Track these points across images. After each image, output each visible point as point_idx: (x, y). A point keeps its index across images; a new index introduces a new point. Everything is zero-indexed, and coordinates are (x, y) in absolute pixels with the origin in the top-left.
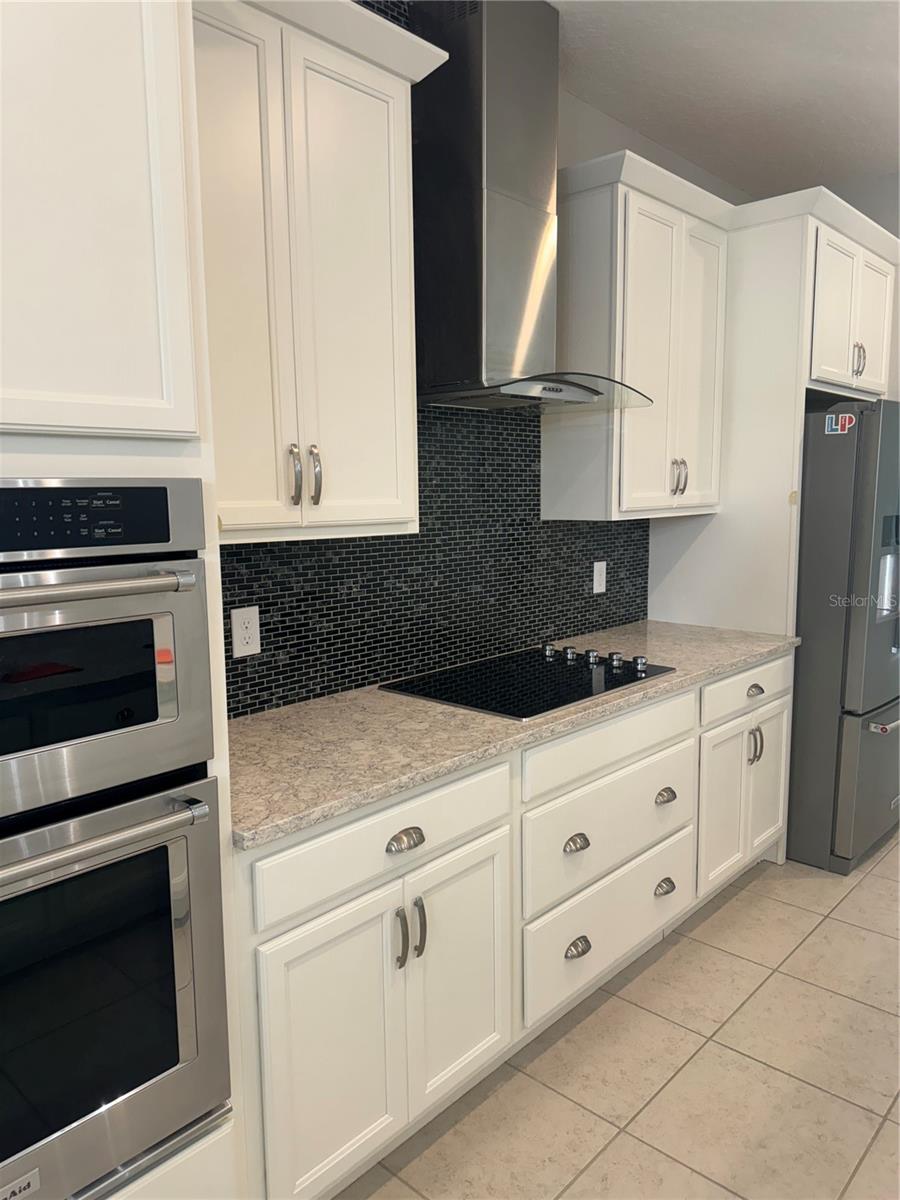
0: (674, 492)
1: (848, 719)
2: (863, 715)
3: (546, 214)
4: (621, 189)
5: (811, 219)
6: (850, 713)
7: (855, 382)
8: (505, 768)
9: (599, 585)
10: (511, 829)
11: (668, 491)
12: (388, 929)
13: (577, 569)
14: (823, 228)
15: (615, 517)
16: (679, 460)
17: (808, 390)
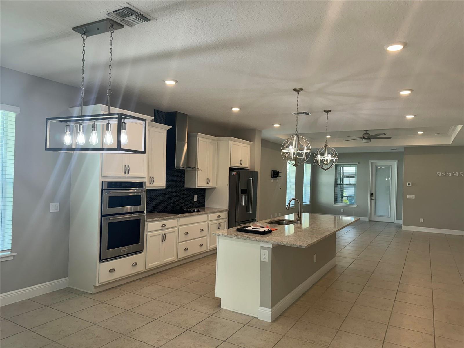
0: (207, 184)
1: (236, 223)
2: (239, 222)
3: (185, 143)
4: (198, 137)
5: (230, 141)
6: (237, 222)
7: (240, 166)
8: (177, 220)
9: (195, 200)
10: (177, 229)
11: (206, 183)
12: (161, 236)
13: (191, 196)
14: (232, 142)
15: (197, 187)
16: (208, 178)
17: (230, 168)
